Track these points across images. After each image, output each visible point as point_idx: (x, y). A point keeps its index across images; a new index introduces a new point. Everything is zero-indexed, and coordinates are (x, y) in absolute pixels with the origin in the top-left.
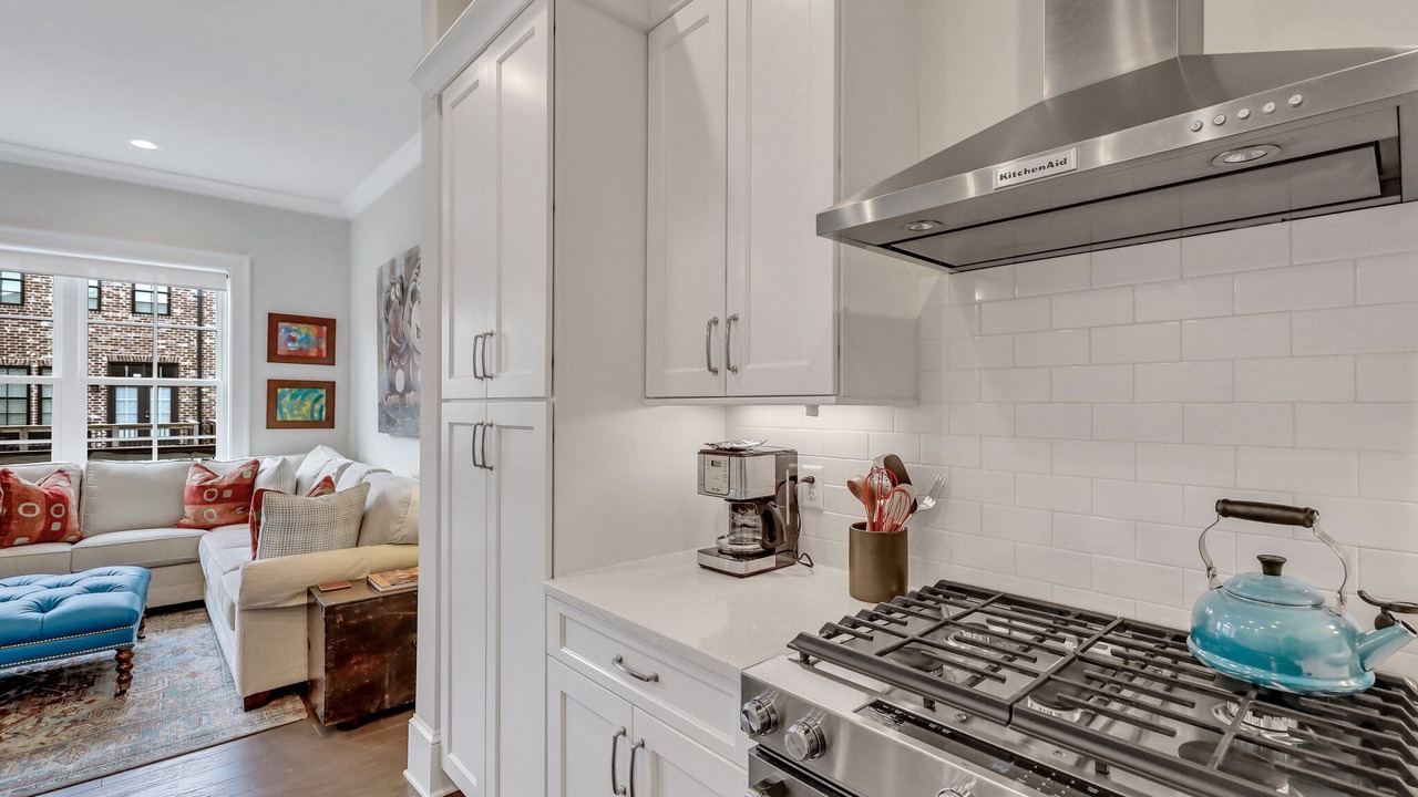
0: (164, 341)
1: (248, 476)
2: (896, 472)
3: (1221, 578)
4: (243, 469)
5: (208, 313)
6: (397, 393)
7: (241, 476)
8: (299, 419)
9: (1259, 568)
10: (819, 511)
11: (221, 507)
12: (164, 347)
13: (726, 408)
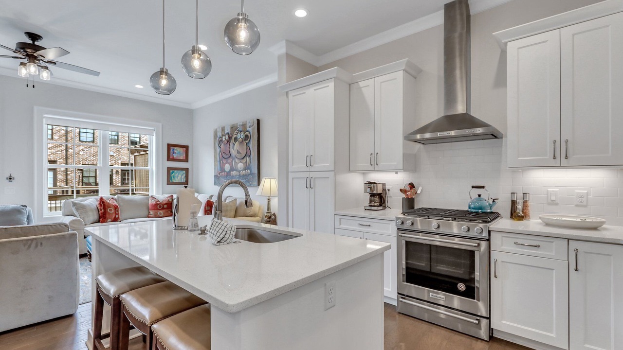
0: (50, 151)
1: (170, 200)
2: (412, 186)
3: (472, 199)
4: (169, 198)
5: (70, 138)
6: (225, 171)
7: (169, 200)
8: (177, 181)
9: (478, 196)
10: (391, 197)
11: (164, 211)
12: (50, 153)
13: (364, 173)
